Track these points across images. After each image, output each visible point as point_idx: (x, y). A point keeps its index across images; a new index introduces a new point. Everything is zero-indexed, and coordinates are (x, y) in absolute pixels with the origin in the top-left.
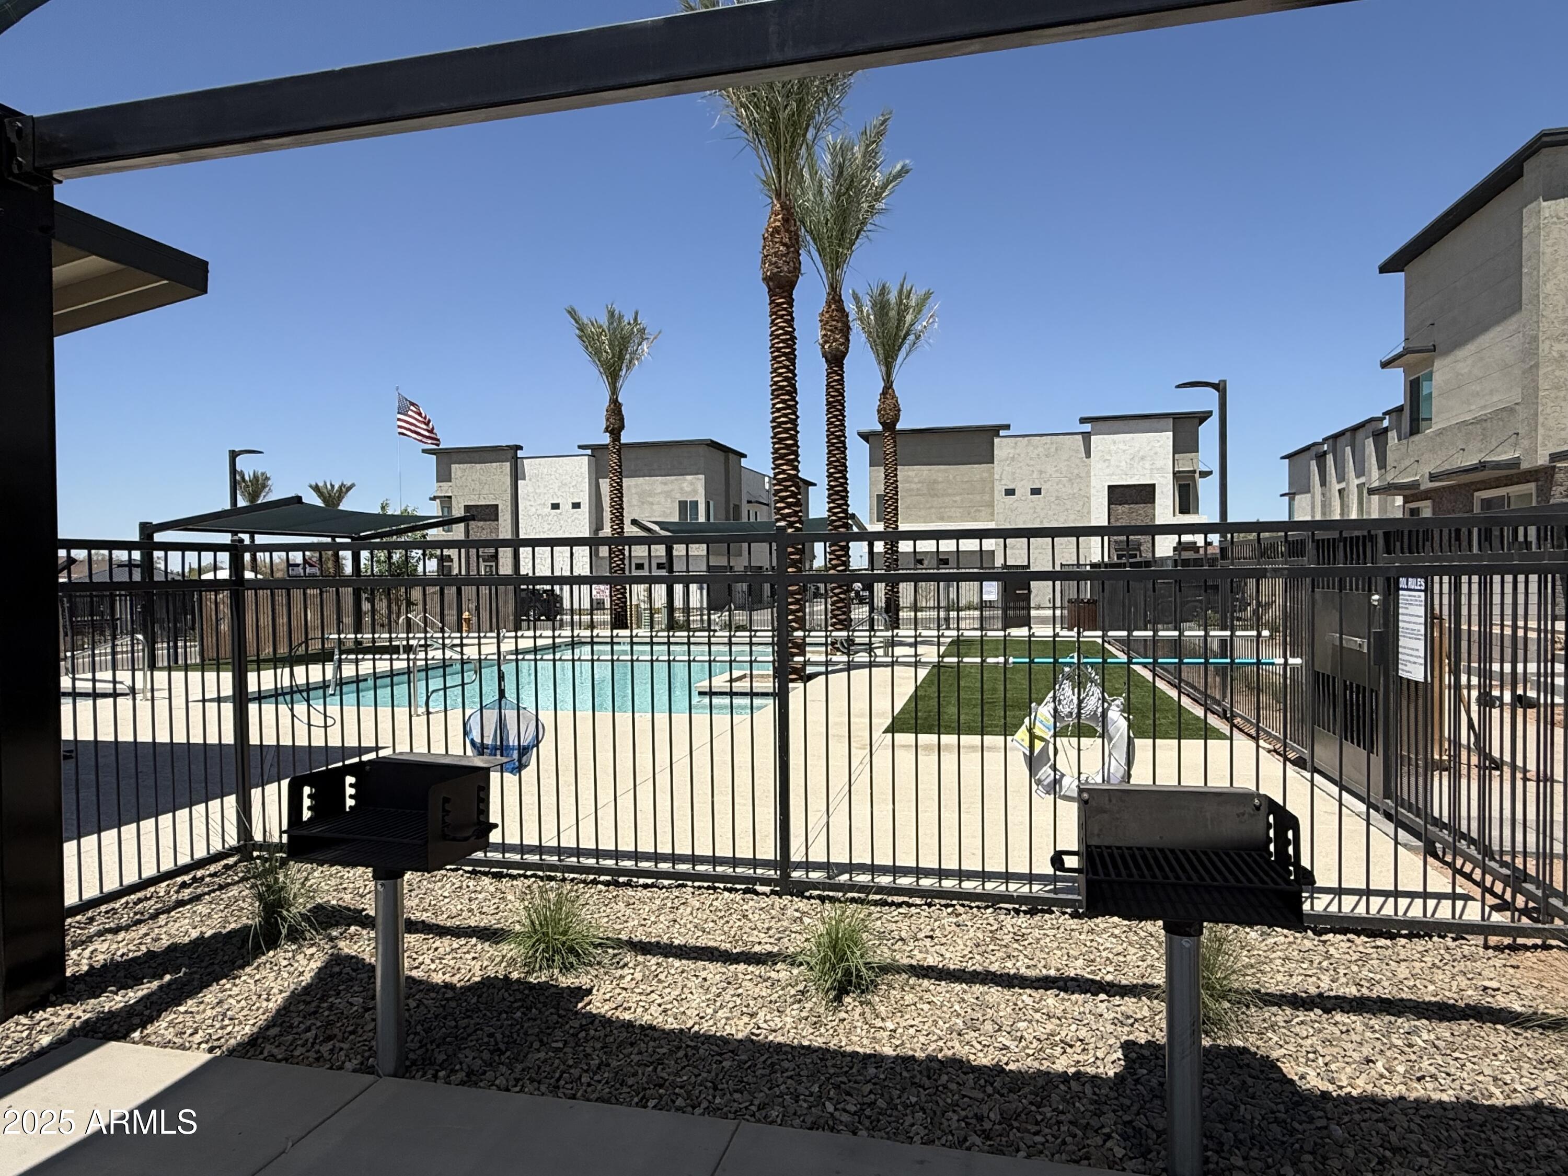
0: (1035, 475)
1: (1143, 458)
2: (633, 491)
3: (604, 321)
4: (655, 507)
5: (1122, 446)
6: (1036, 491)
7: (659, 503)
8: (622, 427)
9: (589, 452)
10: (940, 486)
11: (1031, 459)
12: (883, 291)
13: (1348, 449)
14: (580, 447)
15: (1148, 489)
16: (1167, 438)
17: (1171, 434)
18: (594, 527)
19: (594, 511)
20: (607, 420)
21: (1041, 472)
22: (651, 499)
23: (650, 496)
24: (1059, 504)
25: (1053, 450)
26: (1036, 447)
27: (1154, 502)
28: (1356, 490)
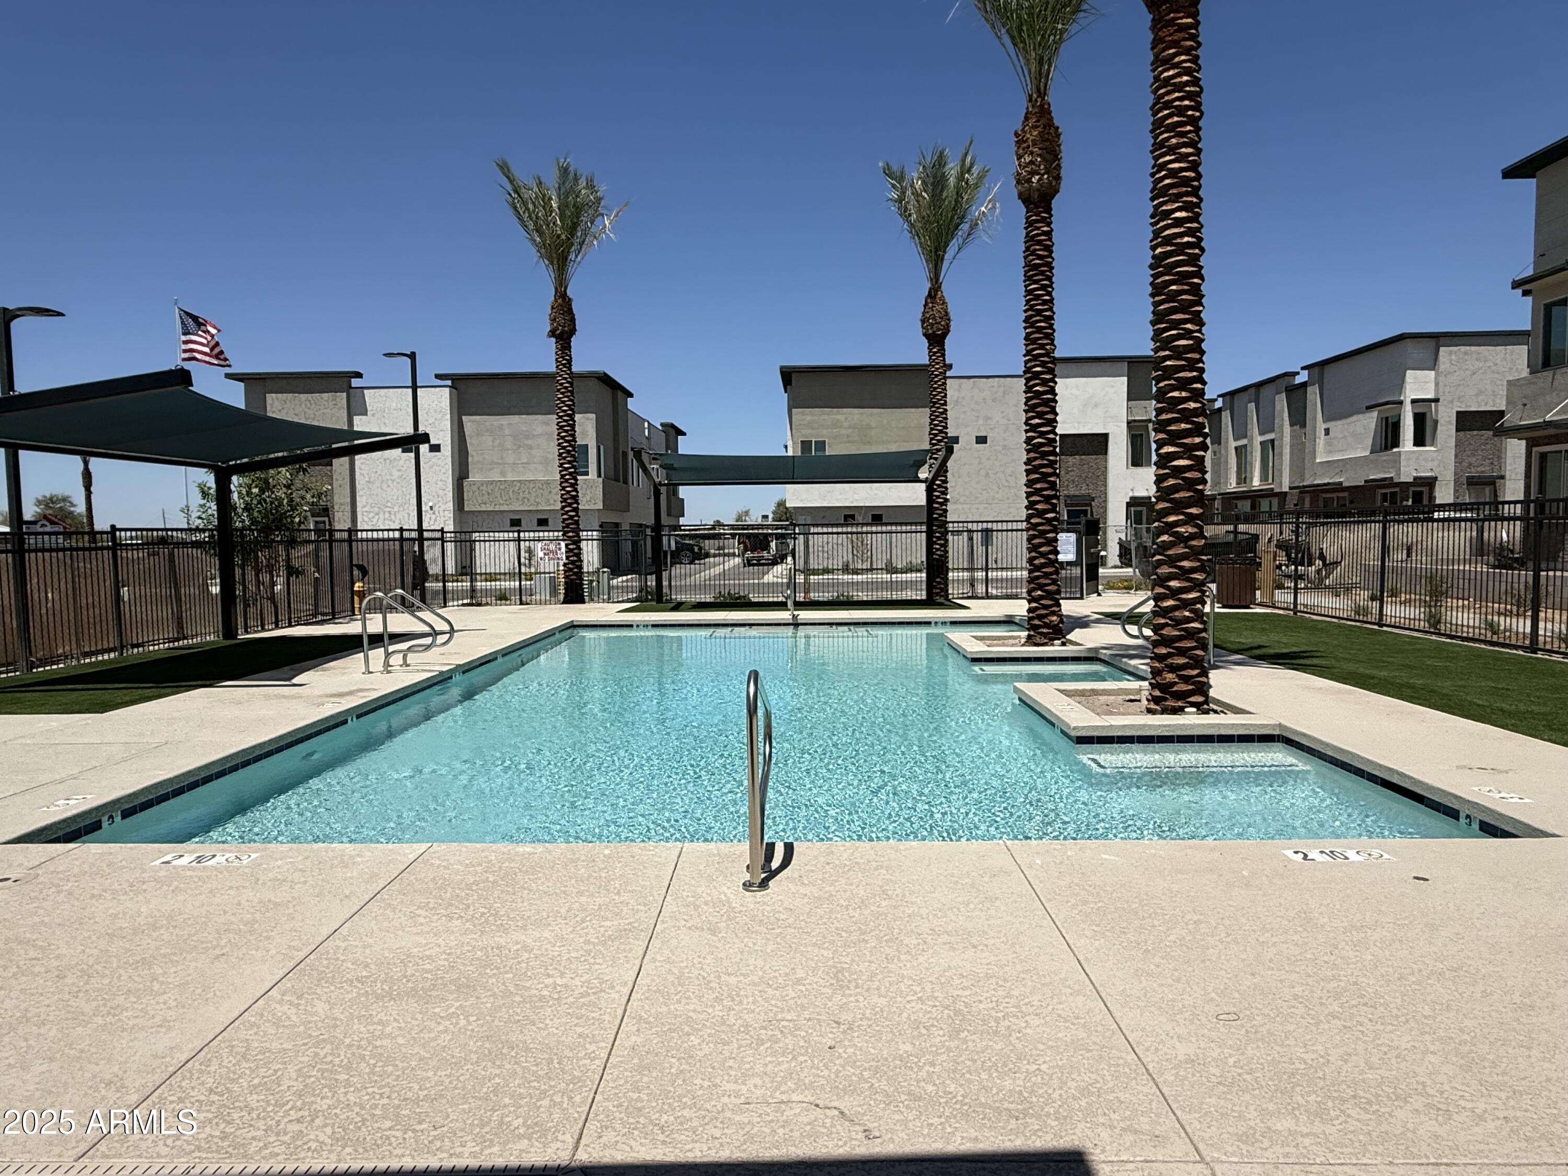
0: (981, 422)
1: (1096, 405)
2: (507, 432)
3: (552, 180)
4: (534, 452)
5: (1075, 391)
6: (981, 440)
7: (538, 447)
8: (573, 331)
9: (449, 383)
10: (873, 433)
11: (977, 403)
12: (941, 161)
13: (1252, 406)
14: (438, 376)
15: (1102, 439)
16: (1121, 384)
17: (1125, 379)
18: (457, 474)
19: (457, 456)
20: (553, 320)
21: (987, 418)
22: (529, 442)
23: (527, 437)
24: (1006, 455)
25: (1000, 394)
26: (982, 391)
27: (1106, 453)
28: (1259, 447)
